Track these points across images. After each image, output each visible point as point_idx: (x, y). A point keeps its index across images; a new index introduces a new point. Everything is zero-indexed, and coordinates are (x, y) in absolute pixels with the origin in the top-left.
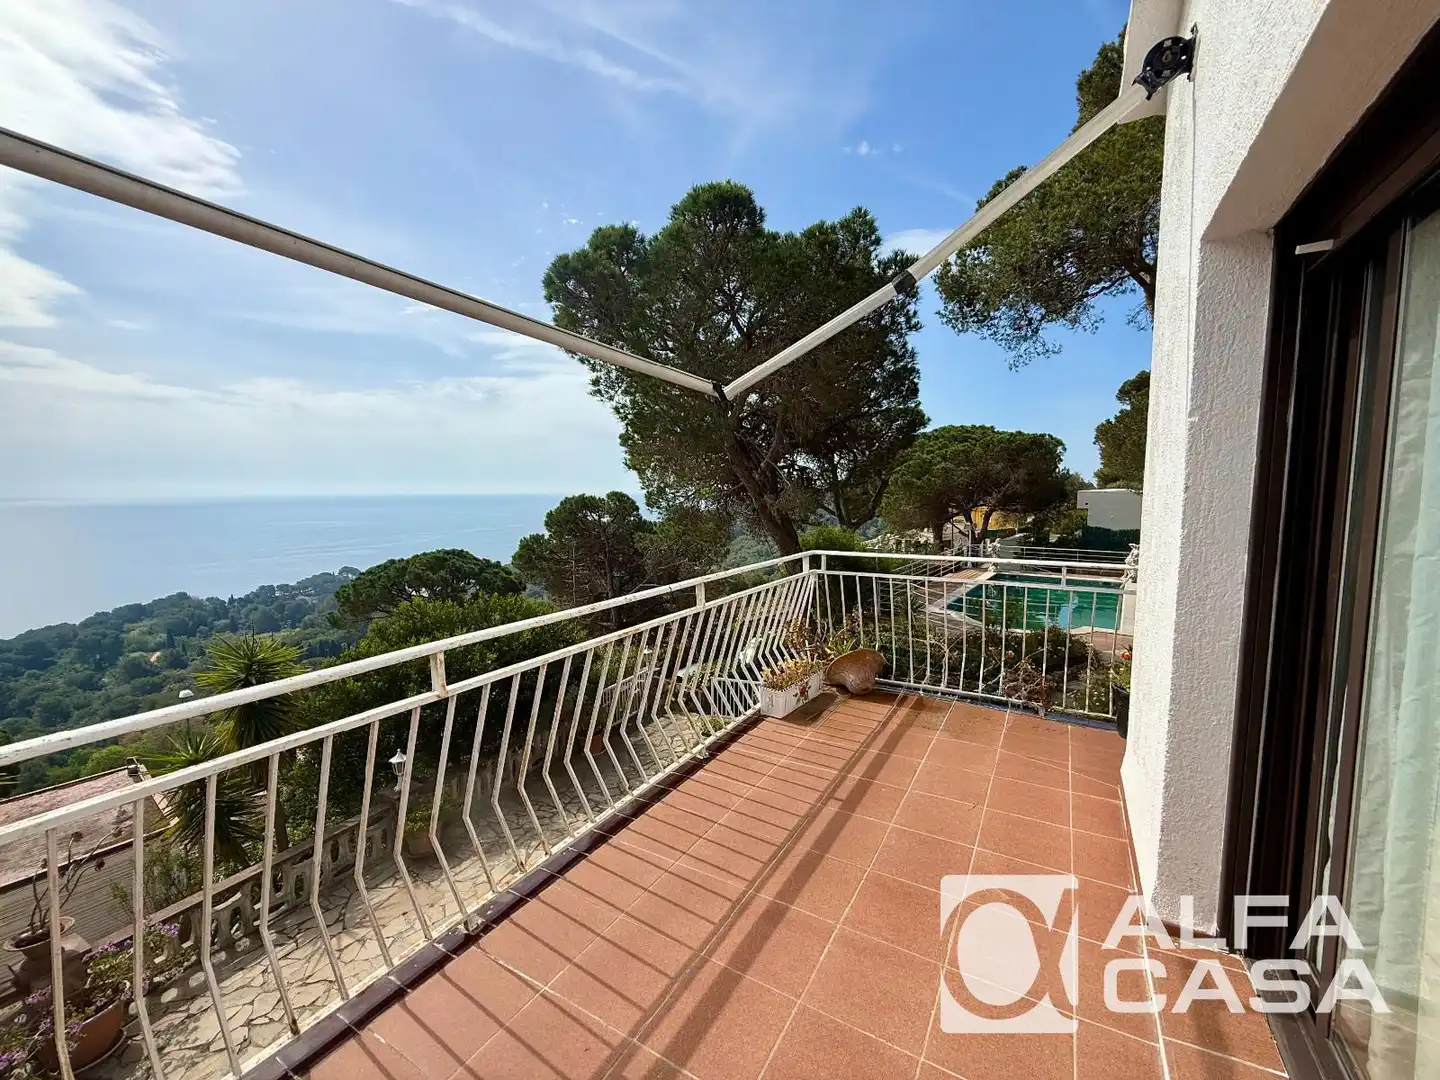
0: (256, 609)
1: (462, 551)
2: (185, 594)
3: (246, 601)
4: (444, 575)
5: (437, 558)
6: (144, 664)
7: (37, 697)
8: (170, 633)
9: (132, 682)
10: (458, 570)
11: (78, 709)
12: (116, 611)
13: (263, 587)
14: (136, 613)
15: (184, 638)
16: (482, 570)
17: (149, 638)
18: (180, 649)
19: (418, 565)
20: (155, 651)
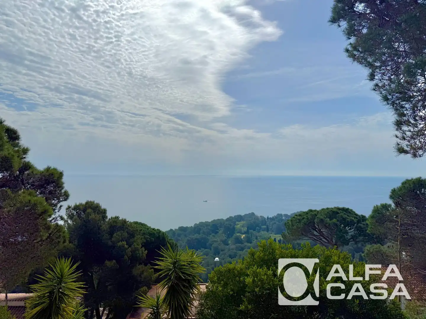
0: (275, 223)
1: (348, 209)
2: (254, 213)
3: (272, 219)
4: (336, 222)
5: (334, 212)
6: (239, 239)
7: (213, 244)
8: (248, 228)
9: (236, 245)
10: (344, 219)
11: (222, 251)
12: (235, 216)
13: (278, 214)
14: (239, 218)
15: (252, 231)
16: (359, 222)
17: (242, 228)
18: (250, 235)
19: (323, 214)
20: (243, 234)
